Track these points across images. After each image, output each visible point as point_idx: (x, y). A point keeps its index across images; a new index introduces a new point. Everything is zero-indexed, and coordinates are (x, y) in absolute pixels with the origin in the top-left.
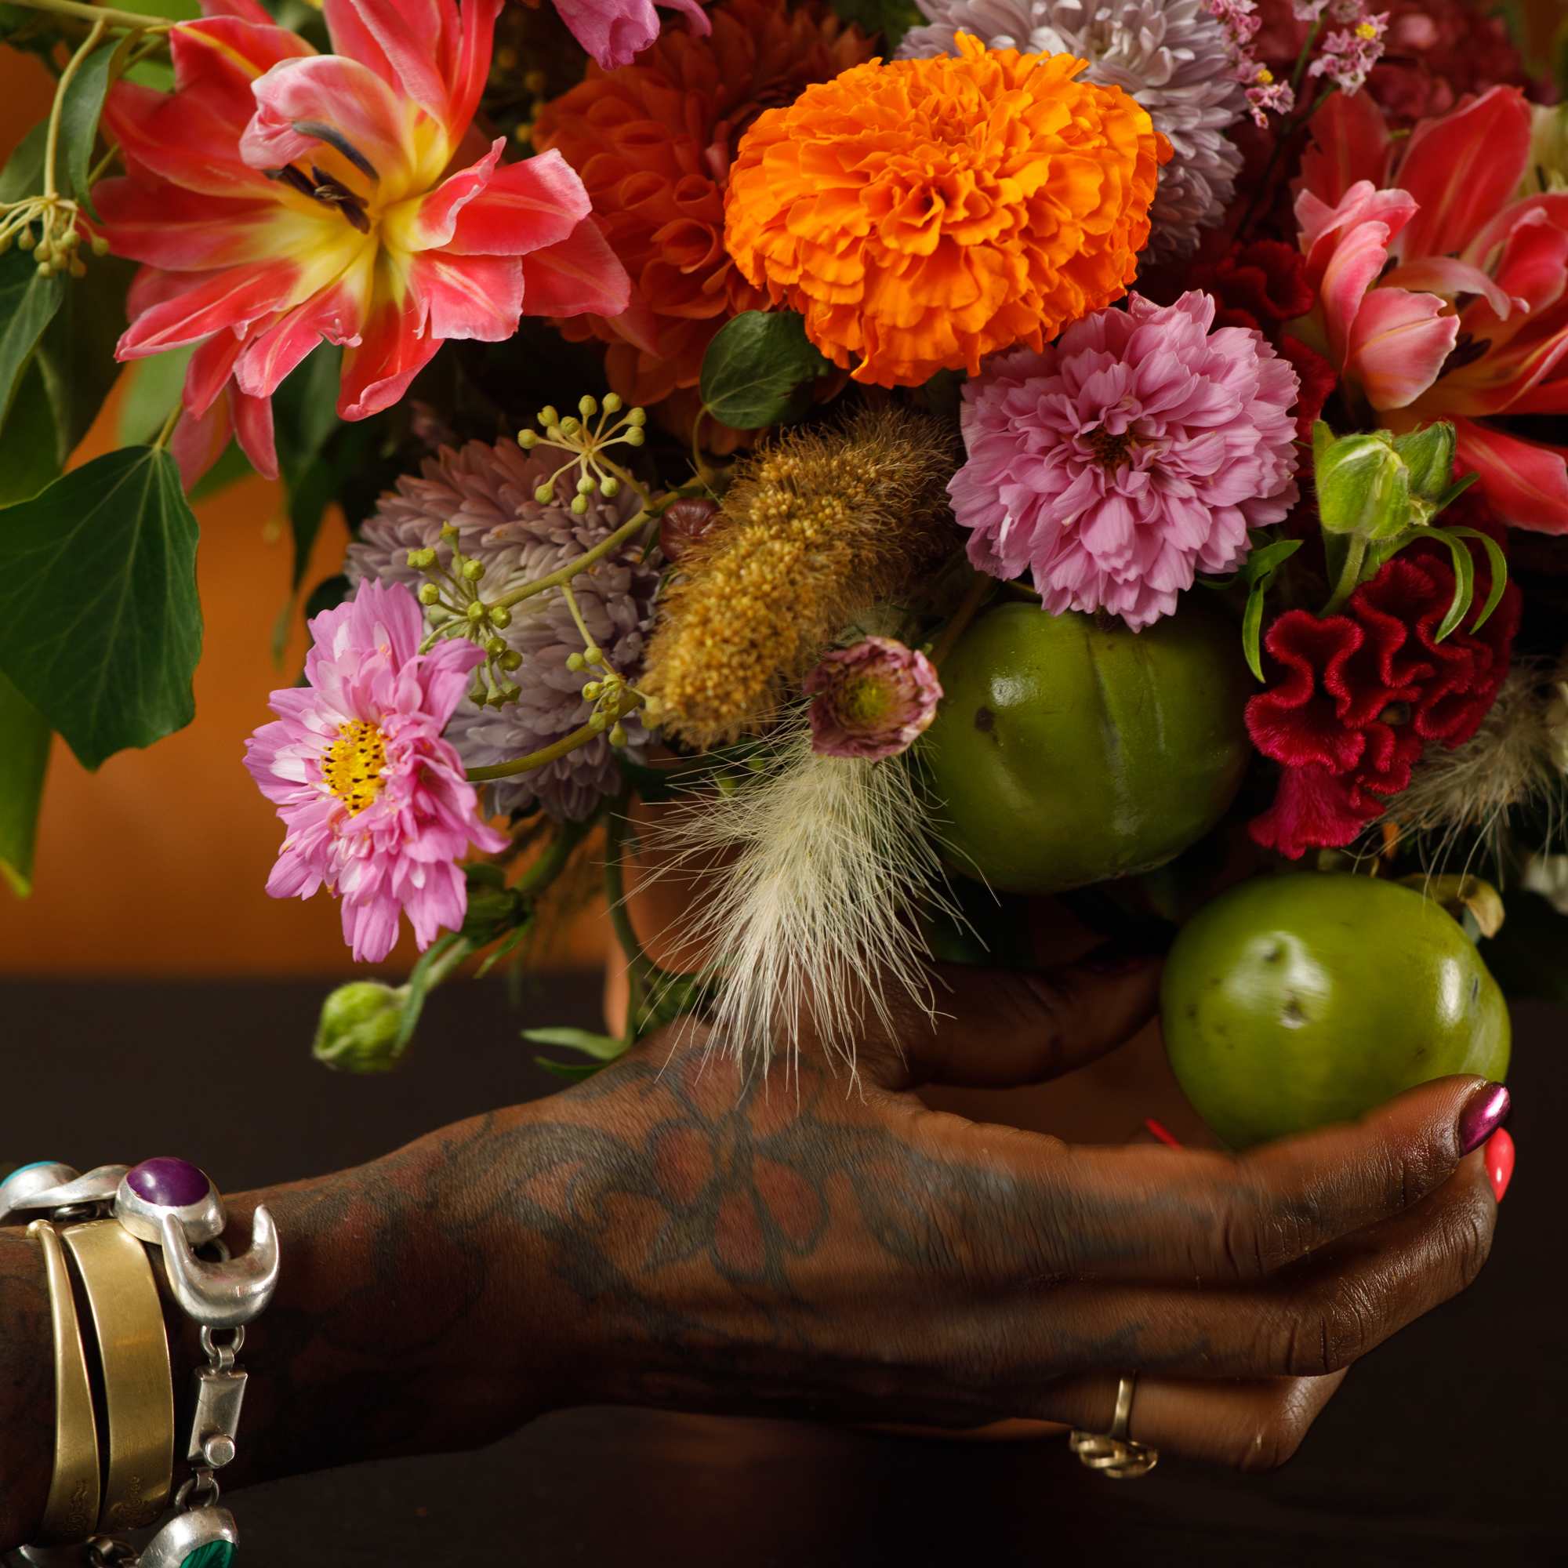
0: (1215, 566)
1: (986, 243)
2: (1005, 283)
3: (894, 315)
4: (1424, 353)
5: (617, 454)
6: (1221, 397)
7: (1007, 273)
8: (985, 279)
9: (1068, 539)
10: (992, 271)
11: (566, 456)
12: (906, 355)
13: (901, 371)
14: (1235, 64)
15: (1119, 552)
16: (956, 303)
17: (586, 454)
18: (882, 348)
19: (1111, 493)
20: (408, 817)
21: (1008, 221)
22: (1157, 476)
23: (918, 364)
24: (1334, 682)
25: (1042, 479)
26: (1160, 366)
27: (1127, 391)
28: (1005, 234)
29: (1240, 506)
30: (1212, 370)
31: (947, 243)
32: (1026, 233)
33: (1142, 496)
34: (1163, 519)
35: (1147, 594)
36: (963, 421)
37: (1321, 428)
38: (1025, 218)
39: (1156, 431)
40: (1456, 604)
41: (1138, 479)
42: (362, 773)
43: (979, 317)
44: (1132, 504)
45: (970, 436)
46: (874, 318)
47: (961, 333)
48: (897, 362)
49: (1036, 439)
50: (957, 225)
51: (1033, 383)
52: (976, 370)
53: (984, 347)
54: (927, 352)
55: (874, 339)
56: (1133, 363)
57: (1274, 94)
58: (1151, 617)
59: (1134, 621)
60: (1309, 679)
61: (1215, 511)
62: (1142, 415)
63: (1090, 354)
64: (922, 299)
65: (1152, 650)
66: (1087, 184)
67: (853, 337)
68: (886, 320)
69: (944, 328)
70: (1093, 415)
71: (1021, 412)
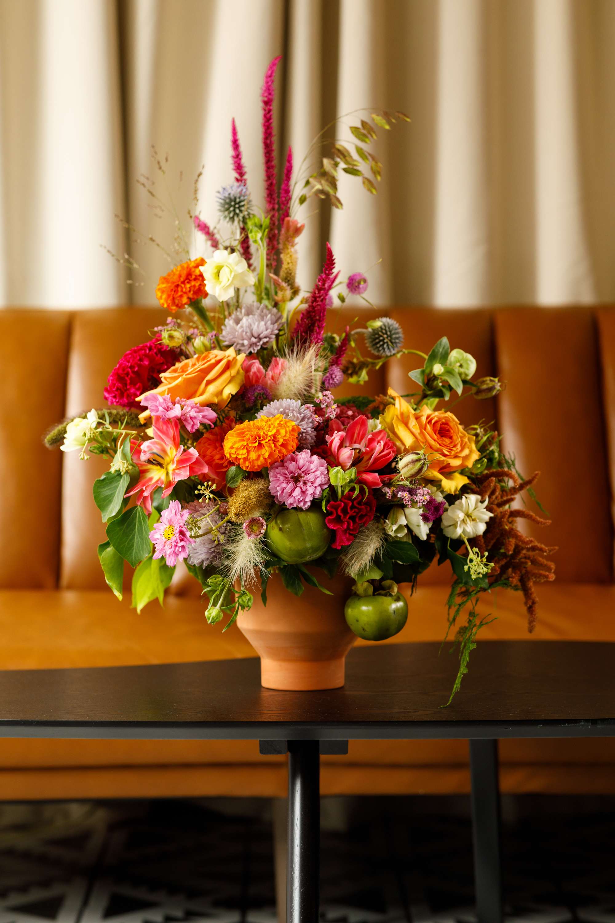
0: (316, 497)
1: (266, 442)
2: (270, 448)
3: (253, 458)
4: (349, 457)
5: (211, 492)
6: (313, 467)
7: (270, 447)
8: (267, 448)
9: (290, 495)
10: (268, 447)
11: (203, 494)
12: (256, 465)
13: (256, 468)
14: (312, 416)
15: (299, 495)
16: (263, 453)
17: (207, 493)
18: (252, 464)
19: (297, 486)
20: (178, 539)
21: (269, 438)
22: (305, 483)
23: (258, 466)
24: (340, 513)
25: (284, 485)
26: (301, 462)
27: (296, 468)
28: (269, 440)
29: (320, 485)
30: (311, 462)
31: (259, 443)
32: (273, 440)
33: (302, 486)
34: (306, 490)
35: (305, 503)
36: (270, 477)
37: (329, 467)
38: (272, 437)
39: (303, 475)
40: (356, 492)
41: (301, 484)
42: (170, 533)
43: (266, 455)
44: (301, 488)
45: (271, 479)
46: (250, 459)
47: (265, 459)
48: (255, 466)
49: (282, 478)
50: (261, 440)
51: (279, 468)
52: (269, 467)
53: (269, 461)
54: (260, 463)
55: (250, 462)
56: (297, 463)
57: (318, 419)
58: (306, 506)
59: (303, 508)
60: (335, 512)
61: (315, 487)
62: (300, 472)
63: (288, 462)
64: (257, 454)
65: (309, 513)
66: (283, 432)
67: (247, 464)
68: (251, 459)
69: (261, 458)
70: (291, 473)
71: (278, 474)
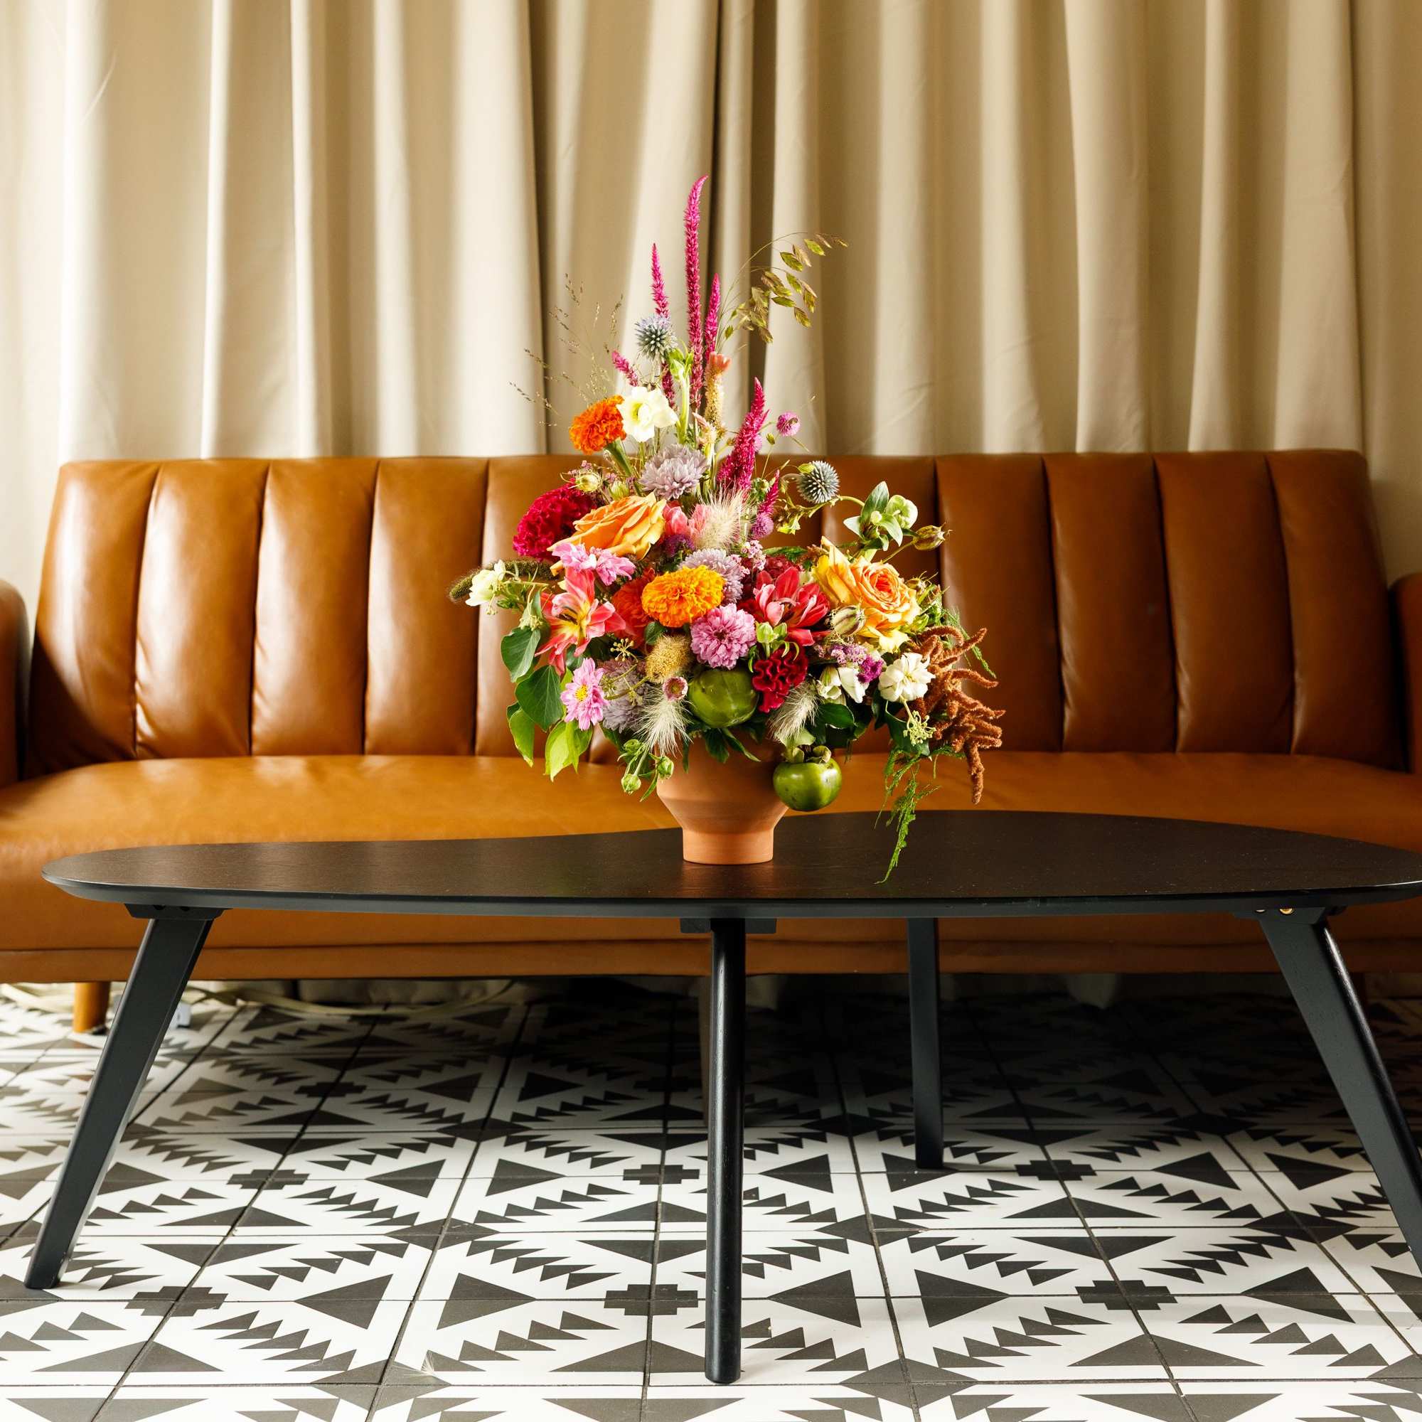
0: (743, 655)
1: (688, 595)
2: (692, 602)
3: (673, 612)
4: (778, 612)
5: (629, 650)
6: (739, 622)
7: (692, 600)
8: (689, 602)
9: (714, 653)
10: (690, 600)
11: (619, 652)
12: (677, 620)
13: (677, 623)
14: (738, 567)
15: (723, 653)
16: (685, 609)
17: (623, 650)
18: (672, 619)
19: (721, 644)
21: (691, 591)
22: (730, 641)
23: (680, 622)
24: (768, 672)
25: (707, 642)
26: (726, 618)
27: (721, 623)
28: (691, 593)
29: (746, 643)
30: (737, 618)
31: (680, 597)
32: (695, 593)
33: (727, 643)
34: (732, 648)
35: (730, 662)
36: (692, 634)
37: (757, 623)
38: (695, 590)
39: (728, 631)
40: (786, 650)
41: (726, 641)
42: (583, 693)
43: (690, 611)
44: (725, 645)
45: (693, 636)
46: (670, 614)
47: (687, 614)
49: (705, 635)
50: (682, 593)
51: (702, 624)
52: (691, 622)
53: (691, 616)
54: (681, 619)
55: (670, 618)
56: (721, 618)
57: (747, 571)
58: (732, 666)
59: (728, 667)
60: (763, 672)
61: (742, 645)
62: (724, 628)
63: (712, 616)
64: (678, 609)
65: (734, 673)
67: (667, 619)
68: (672, 614)
69: (683, 613)
70: (716, 629)
71: (701, 630)
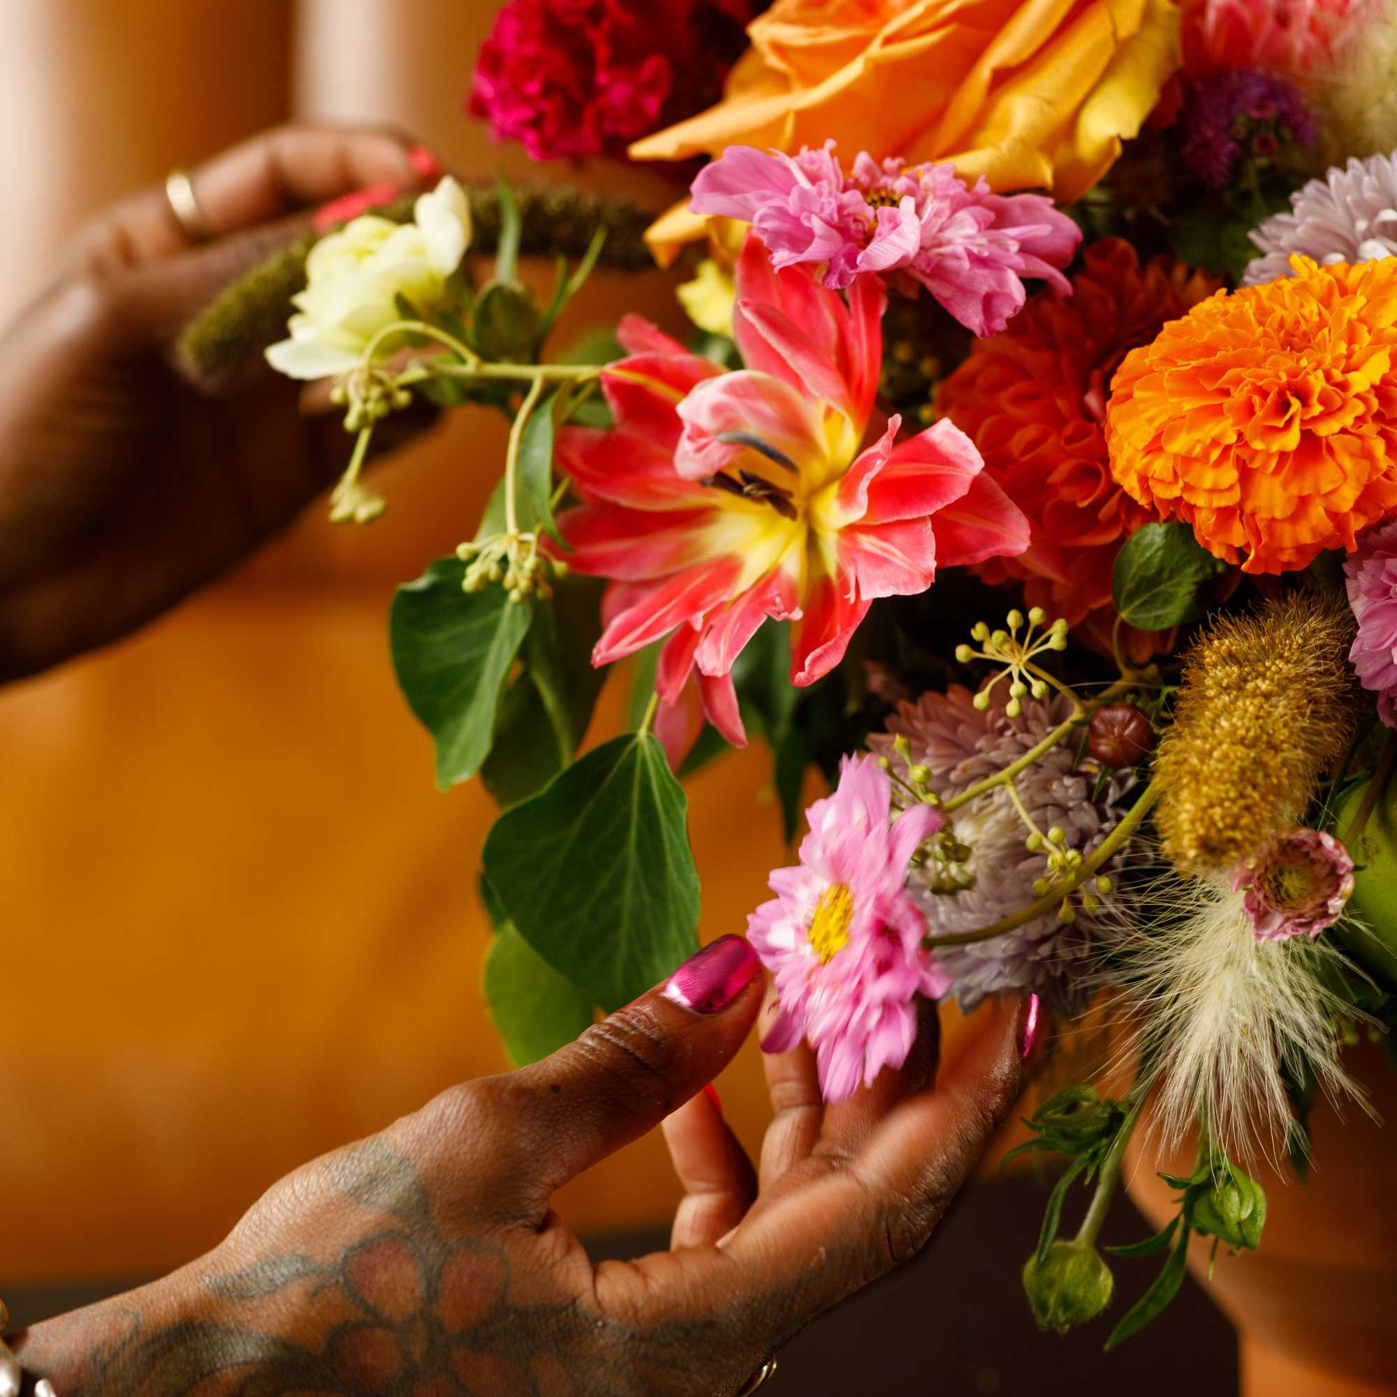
1: (1344, 431)
2: (1366, 464)
3: (1271, 508)
7: (1367, 454)
8: (1347, 463)
10: (1353, 455)
12: (1287, 542)
13: (1285, 558)
16: (1326, 488)
18: (1265, 539)
21: (1360, 409)
23: (1300, 549)
28: (1360, 420)
31: (1308, 437)
32: (1378, 417)
36: (1350, 595)
38: (1375, 404)
43: (1347, 497)
45: (1359, 607)
46: (1253, 514)
47: (1333, 515)
48: (1281, 550)
50: (1315, 419)
52: (1353, 547)
53: (1357, 524)
54: (1306, 538)
55: (1257, 533)
64: (1294, 490)
67: (1238, 534)
68: (1263, 515)
69: (1317, 512)
